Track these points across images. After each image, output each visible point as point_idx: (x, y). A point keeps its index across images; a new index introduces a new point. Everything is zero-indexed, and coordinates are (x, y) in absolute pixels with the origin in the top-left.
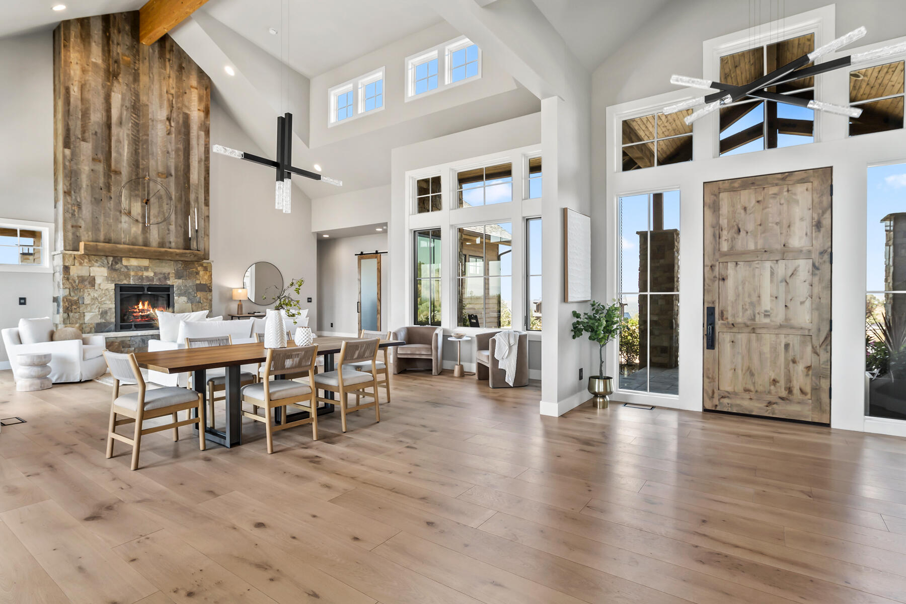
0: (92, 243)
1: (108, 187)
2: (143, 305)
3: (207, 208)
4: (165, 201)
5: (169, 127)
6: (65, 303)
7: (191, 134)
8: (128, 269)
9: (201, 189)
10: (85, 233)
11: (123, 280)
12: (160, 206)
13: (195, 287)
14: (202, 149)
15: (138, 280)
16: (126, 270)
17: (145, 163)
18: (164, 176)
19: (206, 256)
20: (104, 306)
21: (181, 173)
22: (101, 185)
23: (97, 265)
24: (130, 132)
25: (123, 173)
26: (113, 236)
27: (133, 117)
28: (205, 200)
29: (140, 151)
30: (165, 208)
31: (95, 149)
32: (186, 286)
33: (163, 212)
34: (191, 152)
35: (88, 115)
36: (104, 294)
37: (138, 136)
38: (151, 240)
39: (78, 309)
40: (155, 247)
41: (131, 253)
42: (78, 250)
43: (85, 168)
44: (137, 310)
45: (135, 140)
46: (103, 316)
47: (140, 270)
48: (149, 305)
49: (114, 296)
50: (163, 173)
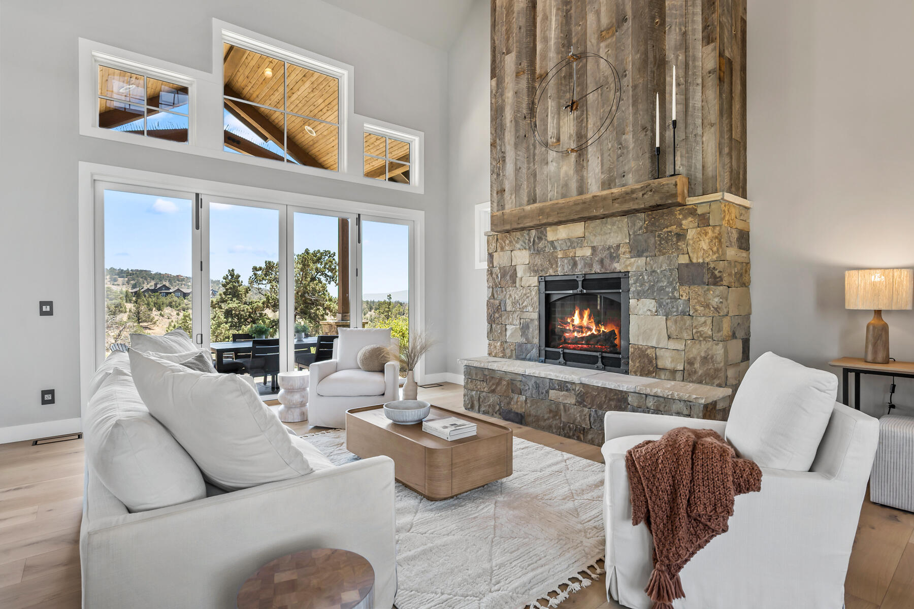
2: (581, 317)
6: (489, 309)
8: (555, 247)
10: (509, 197)
11: (548, 269)
13: (675, 273)
15: (569, 267)
16: (552, 250)
17: (580, 28)
18: (611, 32)
23: (519, 246)
25: (550, 72)
26: (538, 193)
29: (573, 11)
32: (654, 271)
36: (525, 294)
38: (588, 181)
39: (500, 318)
40: (595, 191)
43: (509, 95)
44: (571, 328)
46: (524, 332)
47: (571, 245)
48: (589, 319)
49: (536, 299)
50: (610, 26)
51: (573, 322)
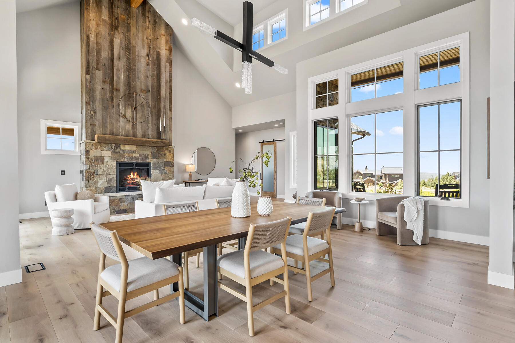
0: (102, 135)
1: (112, 100)
2: (134, 175)
3: (171, 112)
4: (146, 108)
5: (148, 61)
6: (87, 174)
7: (161, 65)
8: (124, 152)
9: (167, 100)
10: (98, 129)
11: (121, 159)
12: (143, 112)
13: (164, 163)
14: (168, 74)
15: (130, 159)
16: (123, 153)
17: (134, 83)
18: (145, 92)
19: (170, 144)
20: (109, 176)
21: (155, 90)
22: (108, 98)
23: (106, 149)
24: (125, 64)
25: (120, 90)
26: (115, 131)
27: (127, 54)
28: (170, 107)
29: (131, 76)
30: (146, 113)
31: (104, 74)
32: (158, 163)
33: (145, 115)
34: (161, 76)
35: (100, 53)
36: (110, 168)
37: (129, 66)
38: (137, 133)
40: (140, 138)
41: (125, 142)
42: (94, 140)
43: (99, 87)
44: (130, 179)
45: (128, 69)
46: (109, 182)
47: (131, 152)
48: (137, 175)
49: (115, 170)
50: (145, 90)
51: (131, 177)
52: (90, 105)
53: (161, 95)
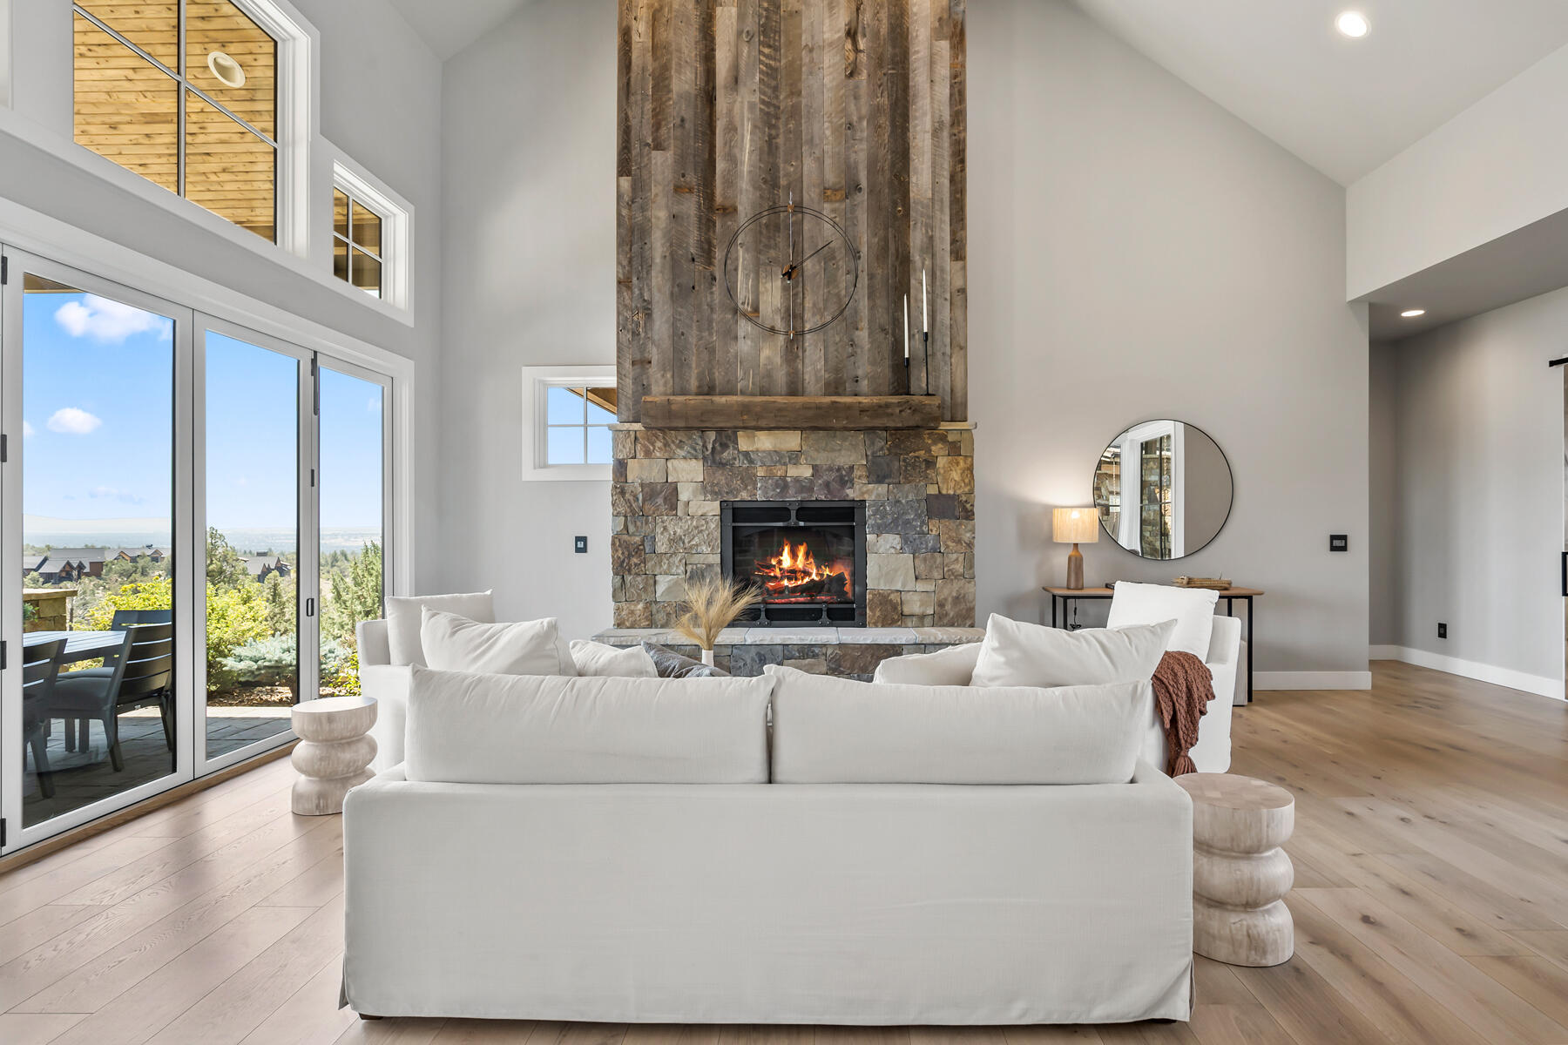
1: (708, 253)
2: (794, 555)
3: (960, 264)
4: (843, 264)
5: (852, 56)
6: (617, 551)
7: (913, 58)
9: (942, 210)
10: (659, 375)
11: (738, 491)
12: (831, 281)
13: (923, 504)
14: (944, 91)
15: (774, 490)
16: (746, 464)
17: (792, 169)
18: (839, 195)
19: (957, 411)
21: (884, 178)
22: (693, 250)
23: (682, 453)
24: (756, 98)
25: (740, 208)
26: (718, 376)
27: (765, 55)
28: (953, 241)
29: (780, 140)
30: (843, 285)
31: (681, 160)
32: (898, 501)
33: (838, 295)
35: (667, 82)
36: (697, 527)
37: (775, 102)
38: (806, 377)
39: (643, 565)
40: (812, 395)
41: (745, 417)
42: (640, 420)
43: (659, 215)
44: (778, 573)
45: (768, 114)
46: (695, 584)
47: (779, 461)
48: (807, 558)
49: (717, 534)
50: (837, 187)
51: (781, 564)
52: (629, 288)
53: (911, 195)
